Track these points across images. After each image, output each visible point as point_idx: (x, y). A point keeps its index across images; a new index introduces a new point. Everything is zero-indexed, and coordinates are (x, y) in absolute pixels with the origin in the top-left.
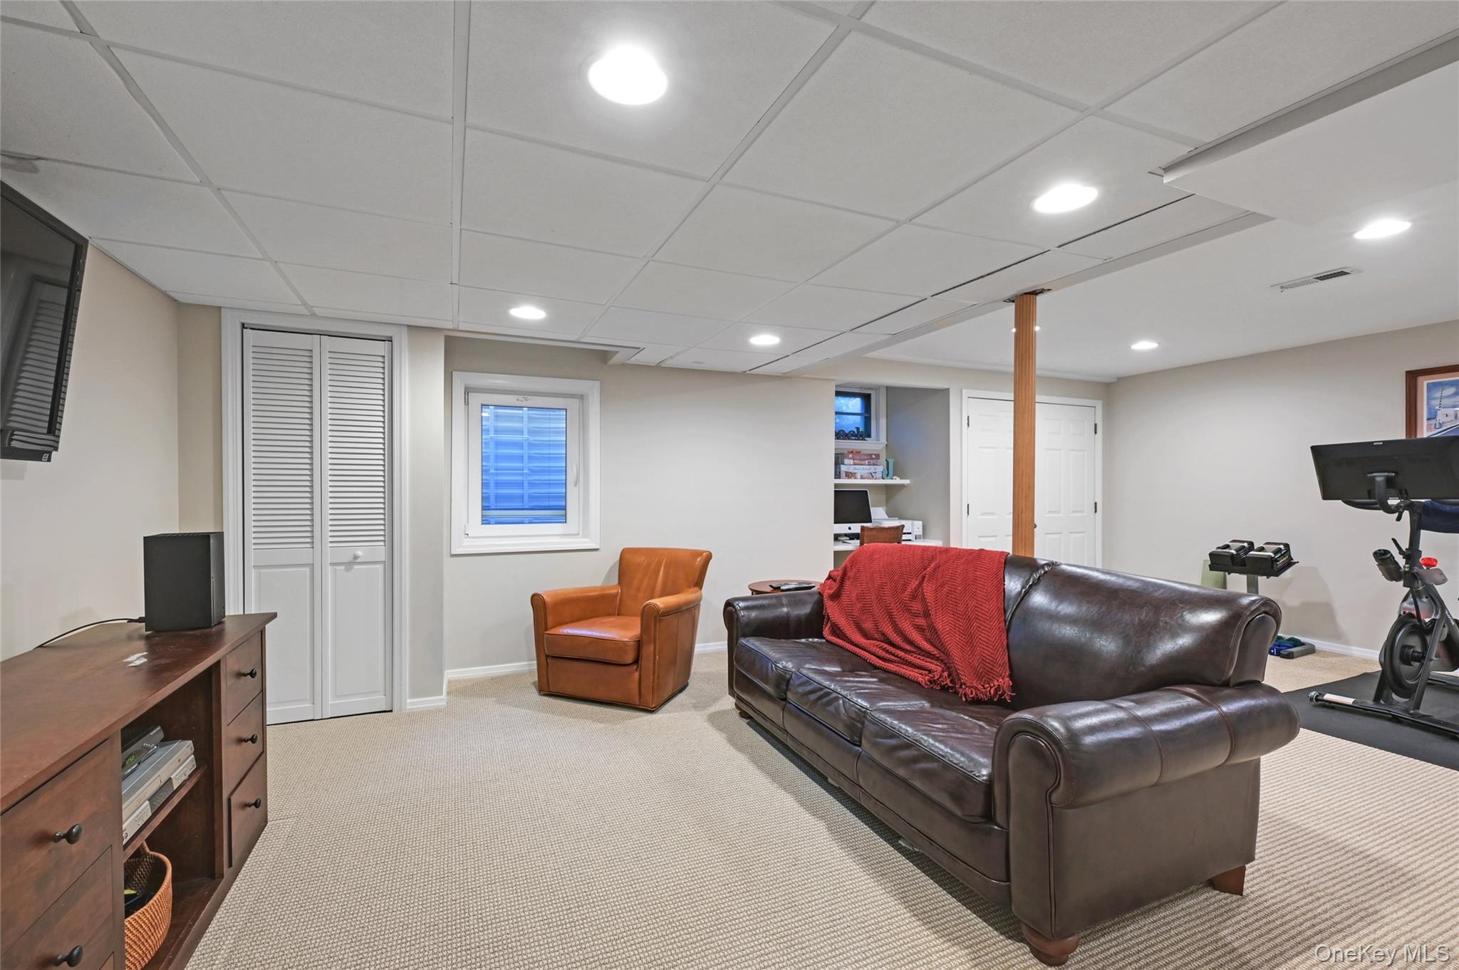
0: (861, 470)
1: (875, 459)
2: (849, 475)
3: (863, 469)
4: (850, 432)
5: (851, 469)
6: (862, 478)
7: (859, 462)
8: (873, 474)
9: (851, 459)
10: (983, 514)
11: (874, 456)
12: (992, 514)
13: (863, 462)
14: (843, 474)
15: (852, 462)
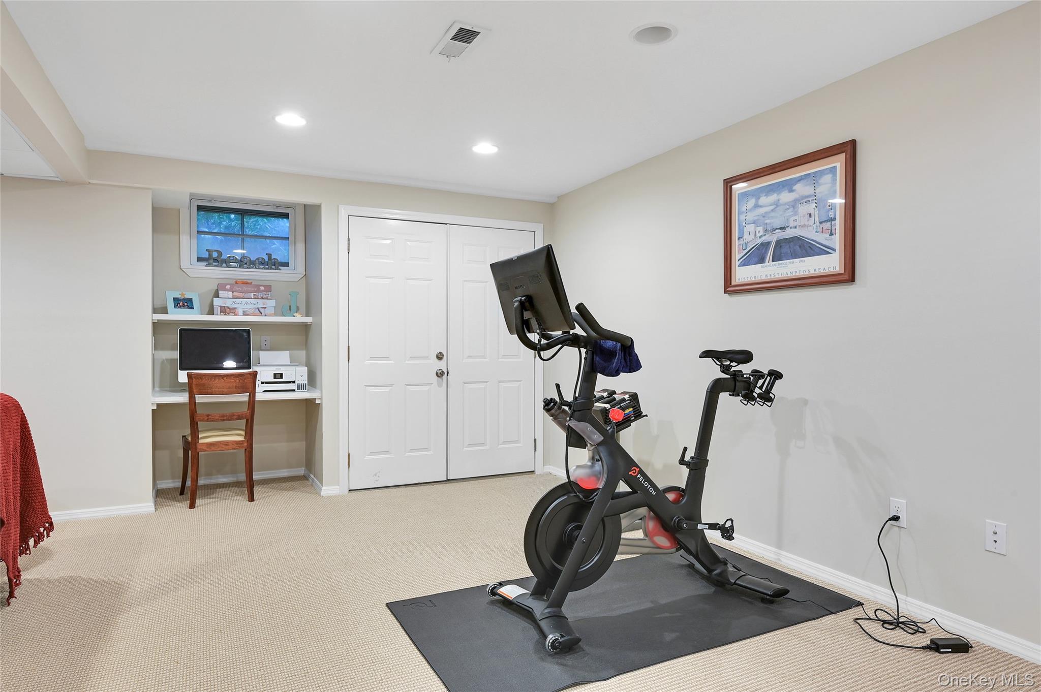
0: (243, 305)
1: (263, 291)
2: (224, 310)
3: (247, 303)
4: (258, 259)
5: (229, 303)
6: (245, 314)
7: (241, 295)
8: (262, 310)
9: (228, 290)
10: (372, 358)
11: (262, 288)
12: (387, 358)
13: (246, 295)
14: (217, 309)
15: (230, 294)
